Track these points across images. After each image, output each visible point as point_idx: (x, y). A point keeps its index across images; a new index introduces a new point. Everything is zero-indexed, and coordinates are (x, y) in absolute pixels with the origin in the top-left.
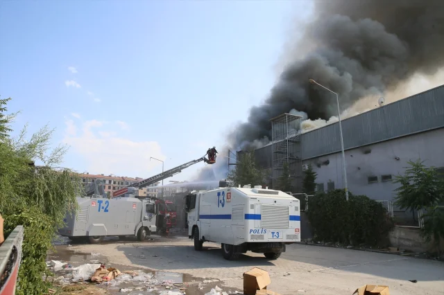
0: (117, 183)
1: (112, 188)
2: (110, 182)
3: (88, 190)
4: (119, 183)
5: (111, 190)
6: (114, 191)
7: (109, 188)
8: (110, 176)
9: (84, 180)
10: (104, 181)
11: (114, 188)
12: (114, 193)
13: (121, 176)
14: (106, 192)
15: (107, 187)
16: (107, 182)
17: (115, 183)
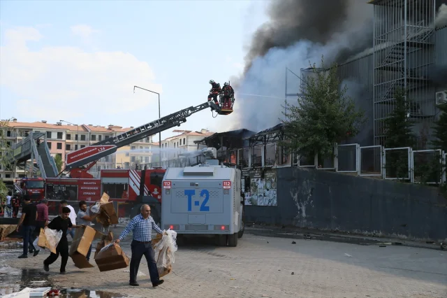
0: (73, 136)
1: (64, 146)
2: (60, 135)
3: (18, 151)
4: (76, 138)
5: (63, 151)
6: (69, 152)
7: (59, 146)
8: (59, 124)
9: (9, 133)
10: (49, 134)
11: (68, 147)
12: (70, 156)
13: (80, 124)
14: (54, 156)
15: (54, 145)
16: (54, 136)
17: (68, 137)
